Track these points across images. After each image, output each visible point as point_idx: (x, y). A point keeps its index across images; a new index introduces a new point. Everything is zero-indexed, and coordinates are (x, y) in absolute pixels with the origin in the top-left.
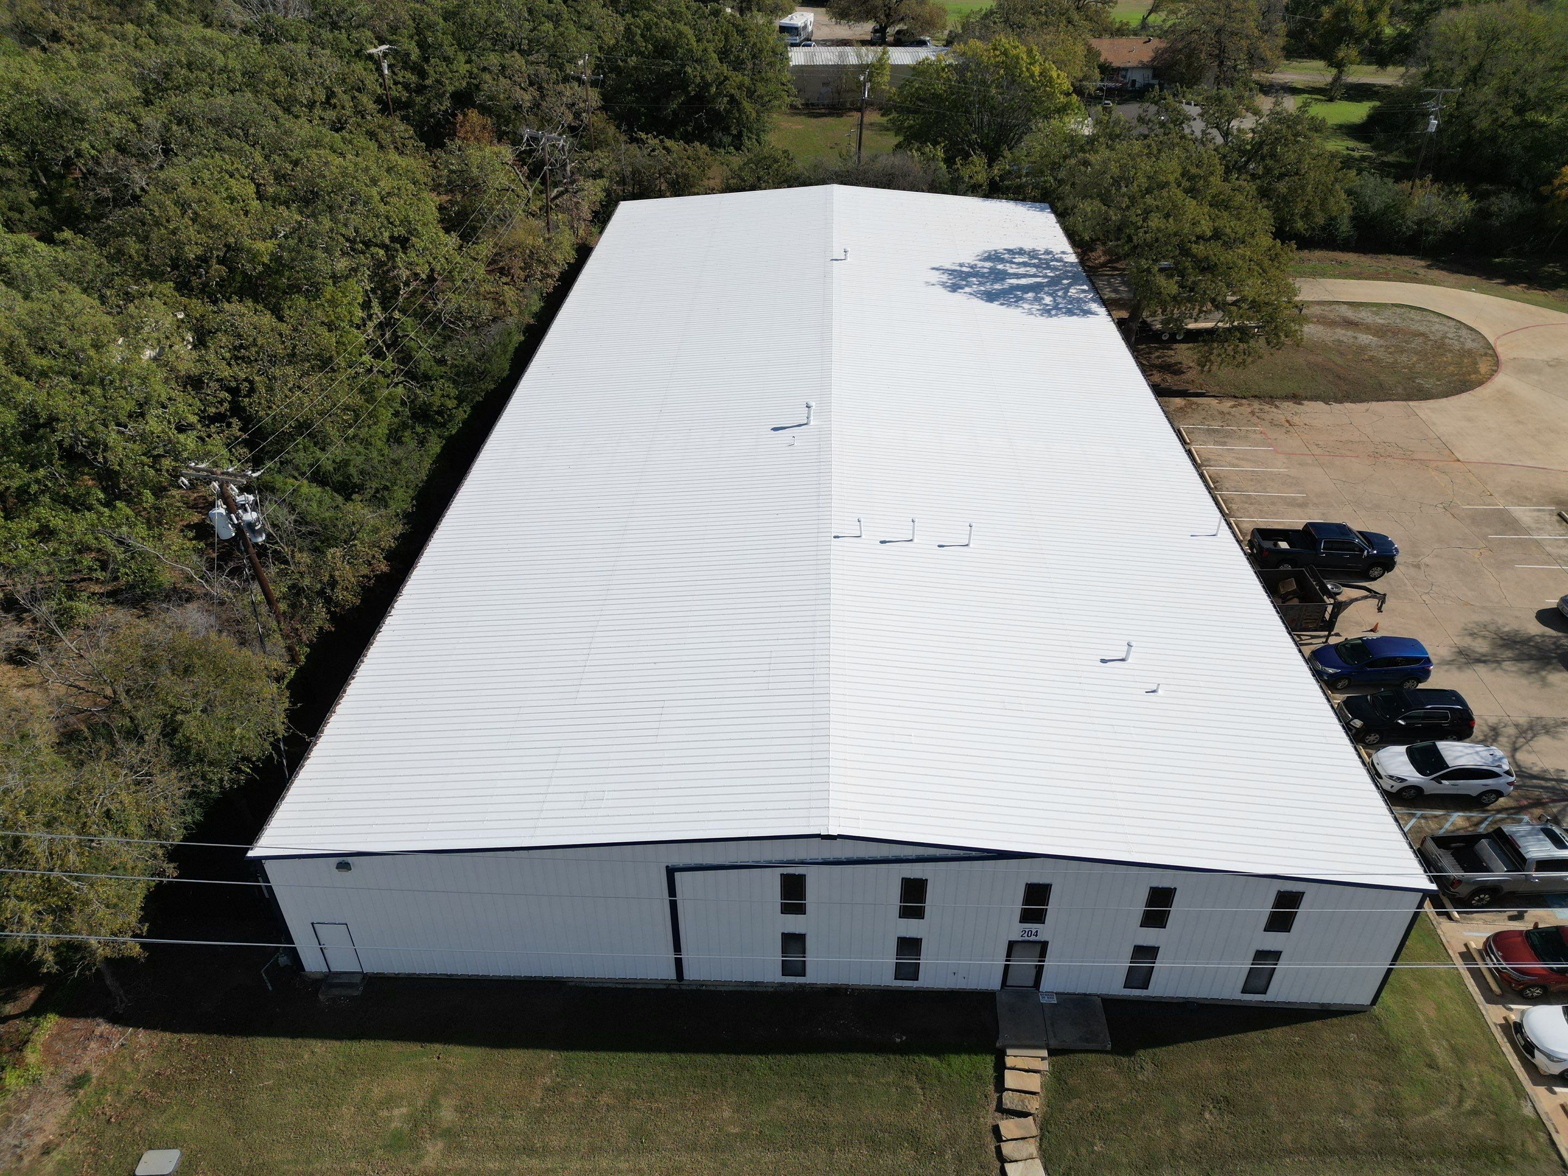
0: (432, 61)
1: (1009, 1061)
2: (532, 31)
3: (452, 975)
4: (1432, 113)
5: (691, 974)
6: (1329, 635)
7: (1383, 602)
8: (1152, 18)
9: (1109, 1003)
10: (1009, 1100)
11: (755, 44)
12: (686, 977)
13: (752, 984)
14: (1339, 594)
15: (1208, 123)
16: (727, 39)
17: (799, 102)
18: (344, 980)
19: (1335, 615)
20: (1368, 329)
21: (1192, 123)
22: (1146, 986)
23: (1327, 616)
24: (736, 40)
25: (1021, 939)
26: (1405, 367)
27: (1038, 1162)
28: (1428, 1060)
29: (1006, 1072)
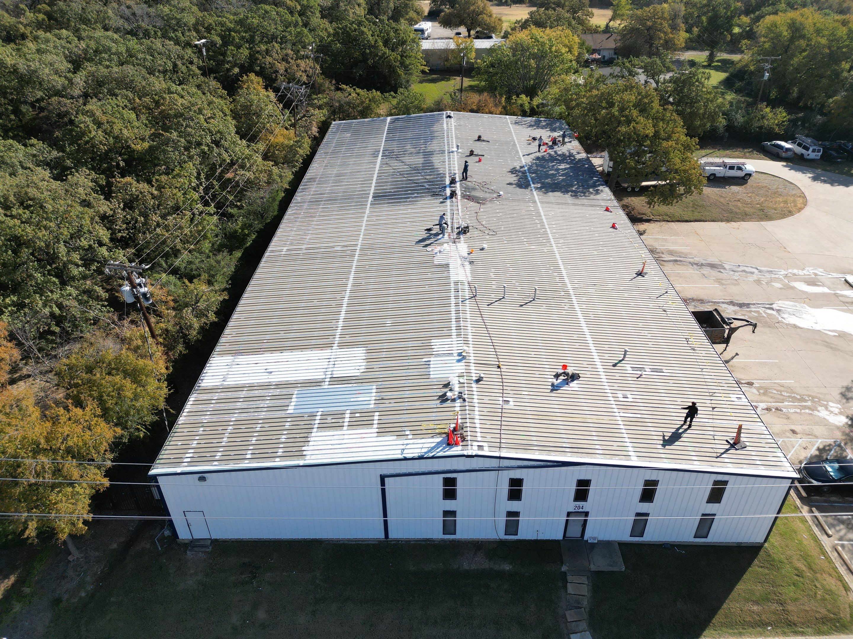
0: (229, 47)
1: (570, 578)
2: (283, 31)
3: (260, 539)
4: (766, 70)
5: (393, 535)
7: (755, 327)
8: (611, 24)
9: (622, 545)
10: (570, 600)
11: (403, 37)
12: (390, 537)
13: (426, 540)
14: (732, 323)
15: (648, 76)
16: (387, 36)
18: (202, 543)
19: (730, 335)
21: (639, 76)
22: (642, 535)
23: (726, 335)
24: (392, 36)
25: (574, 511)
26: (757, 204)
27: (588, 633)
28: (796, 572)
29: (568, 584)
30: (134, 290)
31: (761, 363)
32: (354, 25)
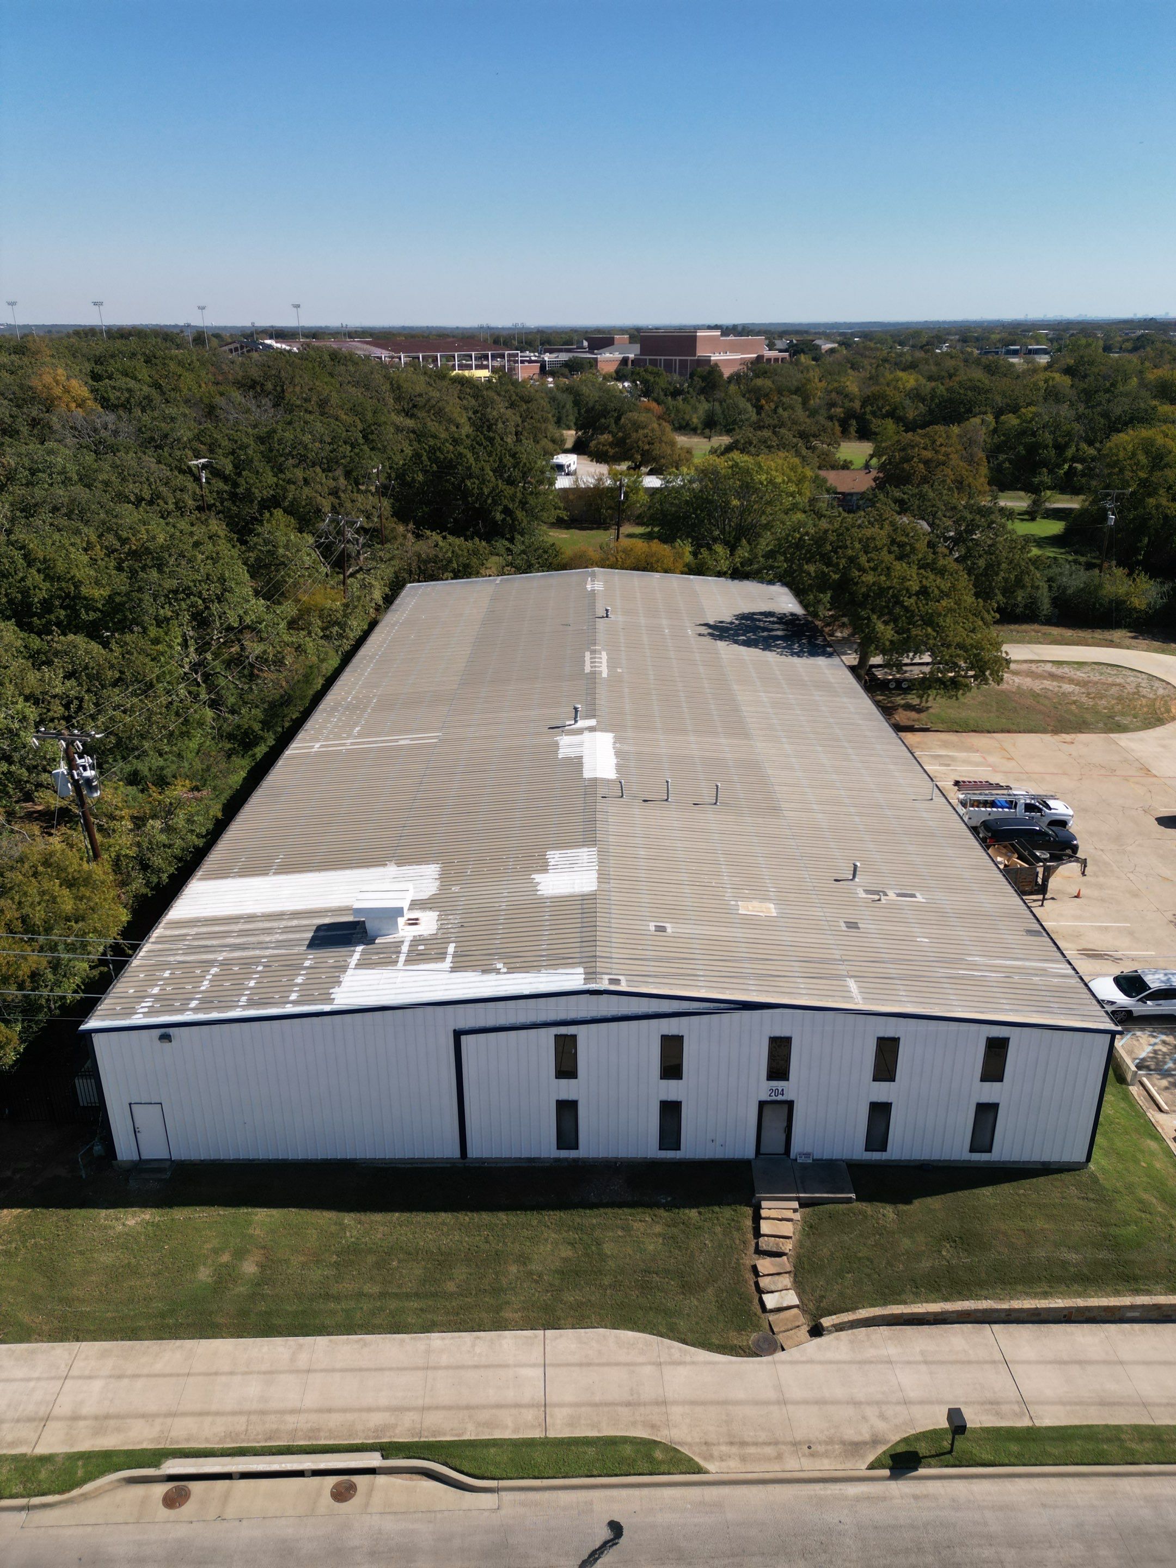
0: (244, 473)
1: (764, 1213)
2: (331, 452)
3: (254, 1160)
4: (1109, 510)
5: (473, 1152)
6: (1044, 899)
7: (1085, 866)
9: (854, 1167)
10: (764, 1244)
11: (525, 464)
12: (470, 1155)
13: (530, 1160)
14: (1047, 860)
16: (501, 460)
17: (564, 515)
18: (154, 1166)
19: (1046, 879)
20: (1071, 681)
22: (884, 1149)
23: (1040, 881)
24: (509, 460)
25: (769, 1099)
26: (1105, 708)
27: (792, 1292)
28: (1140, 1206)
29: (762, 1222)
30: (75, 772)
31: (1100, 928)
32: (447, 445)
